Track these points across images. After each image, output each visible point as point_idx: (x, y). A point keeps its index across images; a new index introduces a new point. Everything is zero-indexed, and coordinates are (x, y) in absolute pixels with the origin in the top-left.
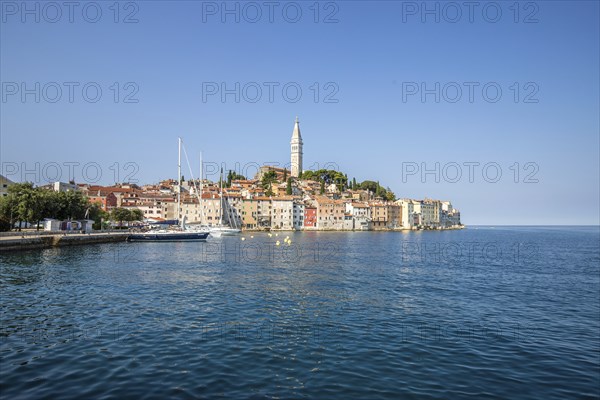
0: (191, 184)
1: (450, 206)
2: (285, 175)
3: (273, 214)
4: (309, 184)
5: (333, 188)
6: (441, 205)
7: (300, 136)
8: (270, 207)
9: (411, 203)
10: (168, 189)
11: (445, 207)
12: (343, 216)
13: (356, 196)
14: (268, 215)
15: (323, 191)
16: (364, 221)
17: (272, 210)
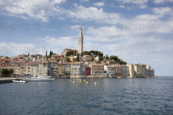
0: (33, 56)
1: (149, 67)
2: (76, 53)
3: (71, 70)
4: (87, 57)
5: (97, 58)
6: (146, 66)
7: (82, 35)
8: (70, 67)
9: (133, 66)
10: (23, 58)
11: (147, 68)
12: (103, 71)
13: (108, 62)
14: (69, 70)
15: (93, 60)
16: (112, 74)
17: (71, 69)
